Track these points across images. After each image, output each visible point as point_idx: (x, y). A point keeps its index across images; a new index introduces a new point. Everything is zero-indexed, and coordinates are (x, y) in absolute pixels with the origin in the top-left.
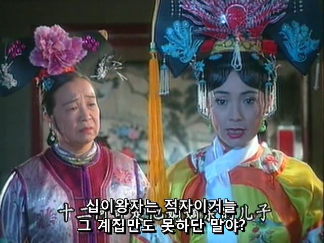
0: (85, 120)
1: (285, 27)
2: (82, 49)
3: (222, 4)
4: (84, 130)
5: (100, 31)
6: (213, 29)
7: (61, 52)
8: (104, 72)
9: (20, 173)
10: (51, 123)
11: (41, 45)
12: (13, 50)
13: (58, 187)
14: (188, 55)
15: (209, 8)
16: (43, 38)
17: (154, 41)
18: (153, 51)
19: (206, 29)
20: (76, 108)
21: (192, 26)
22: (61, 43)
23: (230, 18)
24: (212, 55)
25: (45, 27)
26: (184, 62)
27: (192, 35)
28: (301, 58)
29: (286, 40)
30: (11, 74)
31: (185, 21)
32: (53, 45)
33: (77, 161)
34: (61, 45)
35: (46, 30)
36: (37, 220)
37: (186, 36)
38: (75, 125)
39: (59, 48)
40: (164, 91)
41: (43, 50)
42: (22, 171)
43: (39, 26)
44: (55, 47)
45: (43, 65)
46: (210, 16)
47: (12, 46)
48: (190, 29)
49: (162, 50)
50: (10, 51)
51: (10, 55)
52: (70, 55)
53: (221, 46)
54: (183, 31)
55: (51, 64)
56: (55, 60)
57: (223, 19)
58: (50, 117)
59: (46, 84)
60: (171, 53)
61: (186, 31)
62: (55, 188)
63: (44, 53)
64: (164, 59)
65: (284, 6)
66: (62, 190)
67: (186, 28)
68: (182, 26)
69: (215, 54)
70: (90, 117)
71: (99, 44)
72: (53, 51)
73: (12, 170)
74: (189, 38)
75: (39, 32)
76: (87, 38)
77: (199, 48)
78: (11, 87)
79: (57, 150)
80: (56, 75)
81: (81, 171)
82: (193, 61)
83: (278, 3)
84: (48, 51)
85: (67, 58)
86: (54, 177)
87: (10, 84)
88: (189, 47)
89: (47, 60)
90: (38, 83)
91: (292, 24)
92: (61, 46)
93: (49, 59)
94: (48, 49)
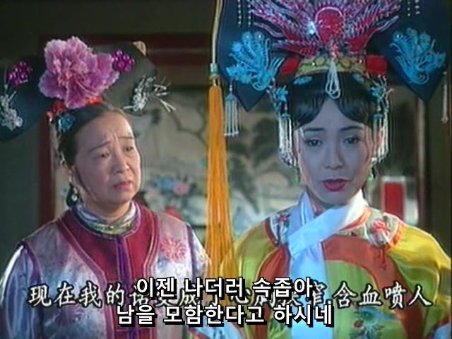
0: (121, 172)
1: (398, 36)
2: (111, 69)
3: (310, 8)
4: (119, 186)
5: (135, 43)
6: (298, 42)
7: (82, 76)
8: (143, 101)
9: (30, 247)
10: (72, 176)
11: (55, 67)
12: (15, 76)
13: (85, 267)
14: (264, 80)
15: (291, 14)
16: (58, 57)
17: (216, 61)
18: (214, 76)
19: (288, 42)
20: (108, 155)
21: (268, 39)
22: (82, 62)
23: (322, 26)
24: (297, 78)
25: (59, 41)
26: (258, 89)
27: (269, 51)
28: (422, 78)
29: (399, 54)
30: (13, 109)
31: (258, 33)
32: (71, 66)
33: (110, 229)
34: (82, 66)
35: (61, 45)
36: (56, 314)
37: (261, 52)
38: (107, 178)
39: (79, 70)
40: (231, 131)
41: (57, 74)
42: (32, 245)
43: (50, 40)
44: (74, 68)
45: (58, 96)
46: (293, 24)
47: (14, 71)
48: (266, 43)
49: (228, 74)
50: (11, 76)
51: (11, 83)
52: (95, 80)
53: (309, 66)
54: (256, 46)
55: (70, 94)
56: (75, 88)
57: (311, 28)
58: (70, 168)
59: (64, 121)
60: (240, 77)
61: (259, 45)
62: (81, 269)
63: (59, 78)
64: (231, 86)
65: (395, 7)
66: (90, 271)
67: (260, 42)
68: (254, 39)
69: (301, 77)
70: (127, 167)
71: (134, 61)
72: (71, 75)
73: (19, 243)
74: (265, 56)
75: (51, 49)
76: (118, 53)
77: (279, 68)
78: (15, 127)
79: (80, 213)
80: (77, 109)
81: (116, 243)
82: (271, 87)
83: (387, 3)
84: (64, 75)
85: (91, 84)
86: (78, 253)
87: (13, 124)
88: (265, 68)
89: (64, 89)
90: (51, 120)
91: (408, 32)
92: (82, 68)
93: (67, 87)
94: (66, 72)
